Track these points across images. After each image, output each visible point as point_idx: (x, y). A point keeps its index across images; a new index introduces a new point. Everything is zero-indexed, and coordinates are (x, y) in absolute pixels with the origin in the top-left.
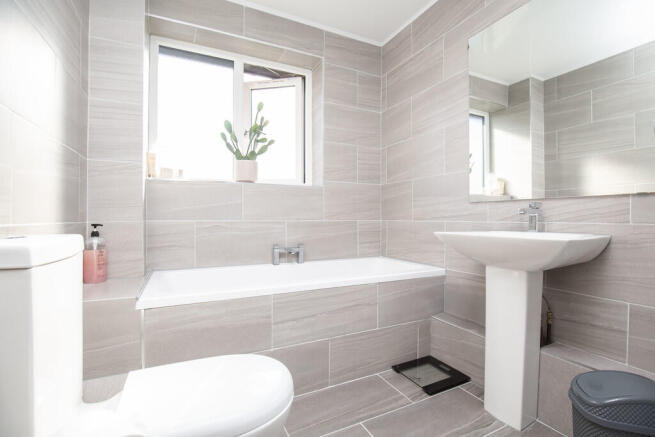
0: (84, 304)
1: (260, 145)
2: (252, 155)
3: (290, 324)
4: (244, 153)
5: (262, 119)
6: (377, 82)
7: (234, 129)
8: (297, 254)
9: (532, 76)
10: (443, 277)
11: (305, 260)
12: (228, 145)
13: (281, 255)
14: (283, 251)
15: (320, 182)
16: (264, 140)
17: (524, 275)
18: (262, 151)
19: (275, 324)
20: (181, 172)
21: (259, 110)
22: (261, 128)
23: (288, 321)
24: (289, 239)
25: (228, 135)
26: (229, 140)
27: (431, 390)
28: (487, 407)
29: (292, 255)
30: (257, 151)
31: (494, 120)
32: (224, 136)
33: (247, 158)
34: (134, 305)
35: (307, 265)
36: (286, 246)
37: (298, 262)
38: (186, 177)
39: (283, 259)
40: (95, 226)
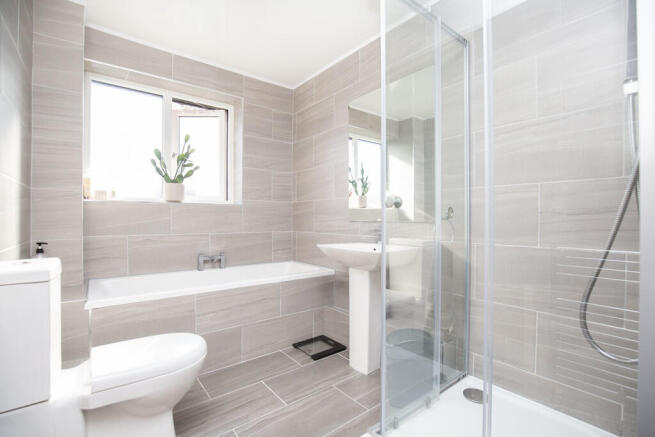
0: (62, 305)
1: (187, 169)
2: (180, 178)
3: (211, 315)
4: (172, 176)
5: (189, 147)
6: (289, 119)
7: (163, 155)
8: (220, 261)
9: (415, 116)
10: (334, 276)
11: (225, 266)
12: (158, 170)
13: (205, 262)
14: (206, 259)
15: (240, 201)
16: (190, 165)
17: (367, 274)
18: (188, 175)
19: (198, 316)
20: (113, 193)
21: (186, 141)
22: (187, 155)
23: (209, 313)
24: (212, 249)
25: (158, 162)
26: (158, 165)
27: (316, 357)
28: (352, 364)
29: (215, 262)
30: (184, 174)
31: (390, 148)
32: (154, 163)
33: (174, 181)
34: (83, 306)
35: (228, 269)
36: (210, 255)
37: (220, 267)
38: (118, 198)
39: (207, 265)
40: (40, 244)
